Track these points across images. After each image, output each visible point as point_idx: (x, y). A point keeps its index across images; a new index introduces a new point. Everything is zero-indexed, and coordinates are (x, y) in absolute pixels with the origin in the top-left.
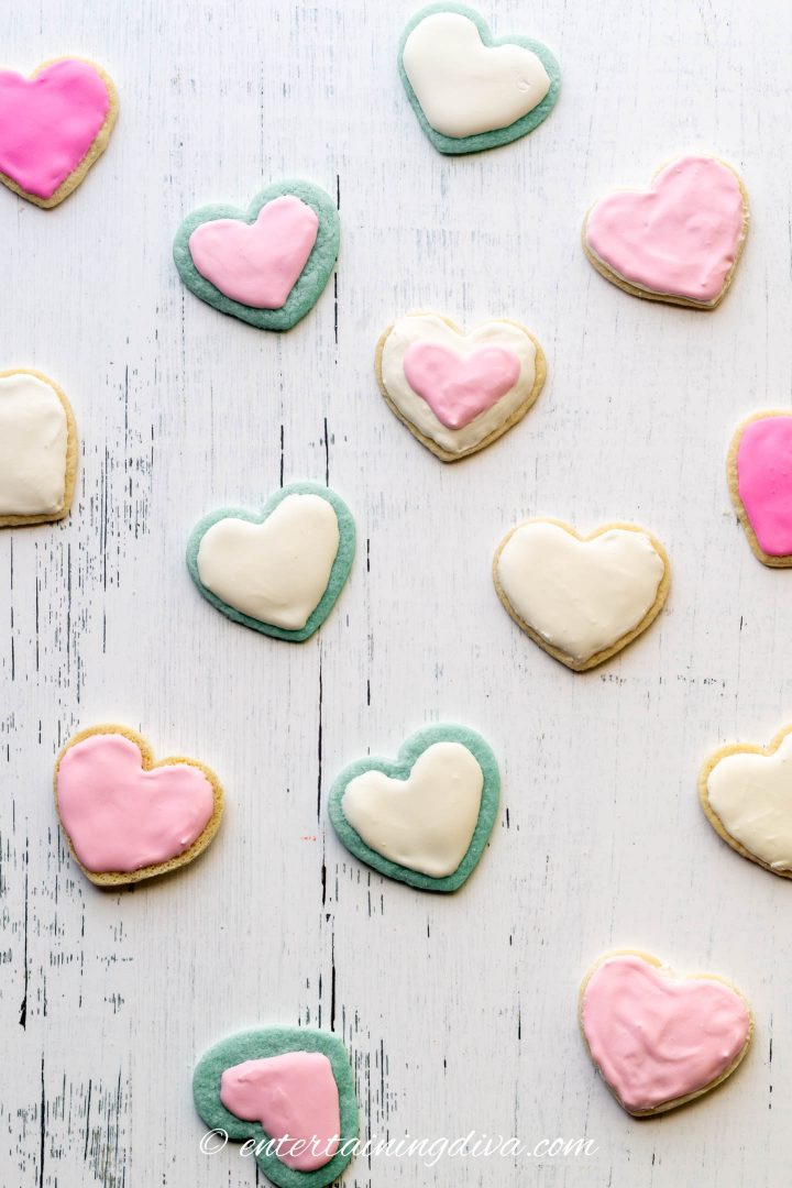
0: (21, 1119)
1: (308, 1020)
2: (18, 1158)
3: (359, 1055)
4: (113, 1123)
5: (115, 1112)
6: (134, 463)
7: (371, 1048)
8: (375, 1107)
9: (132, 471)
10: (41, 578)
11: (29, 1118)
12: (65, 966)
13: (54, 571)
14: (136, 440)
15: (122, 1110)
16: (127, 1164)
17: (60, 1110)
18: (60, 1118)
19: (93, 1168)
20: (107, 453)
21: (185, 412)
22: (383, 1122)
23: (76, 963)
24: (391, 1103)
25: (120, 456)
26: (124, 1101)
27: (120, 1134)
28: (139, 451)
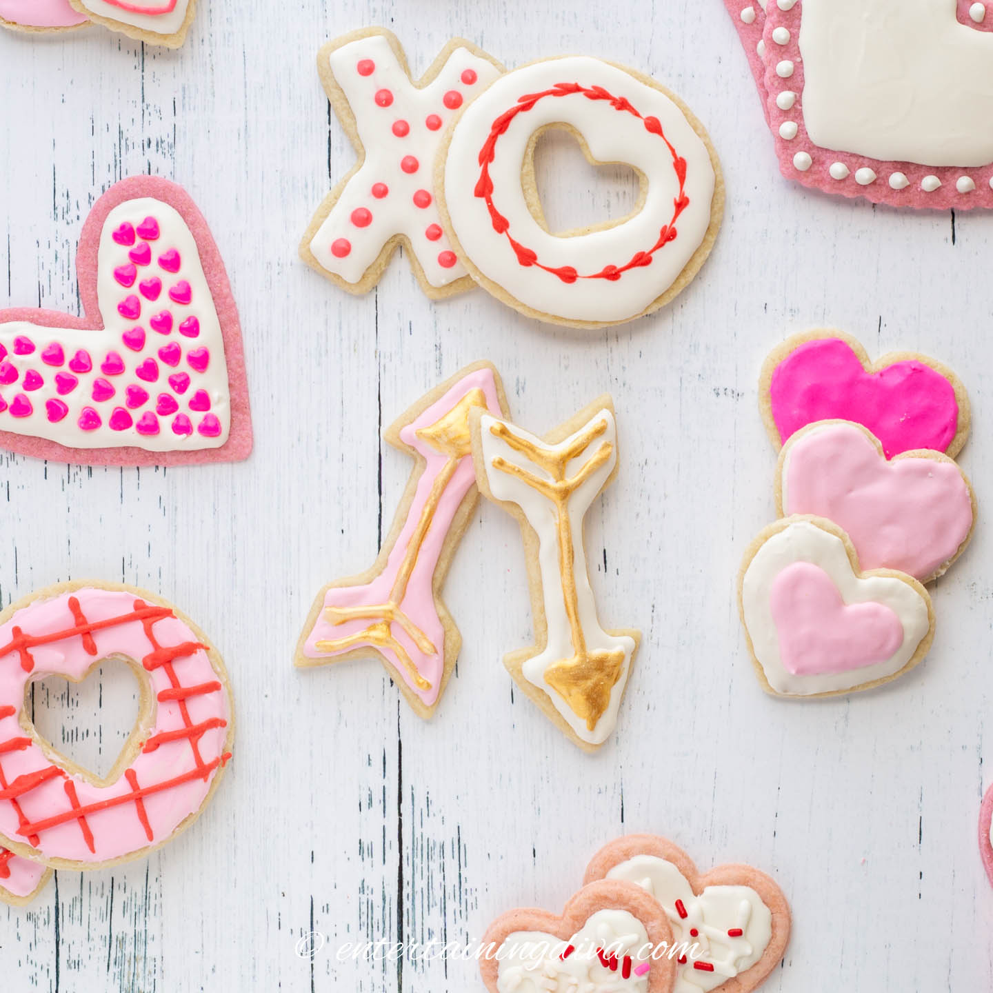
0: (31, 924)
1: (370, 804)
2: (28, 970)
3: (431, 844)
4: (140, 927)
5: (142, 914)
6: (153, 144)
7: (446, 835)
8: (452, 905)
9: (151, 153)
10: (45, 283)
11: (41, 923)
12: (79, 744)
13: (59, 274)
14: (155, 116)
15: (151, 912)
16: (157, 976)
17: (77, 913)
18: (77, 923)
19: (118, 981)
20: (120, 132)
21: (213, 82)
22: (461, 922)
23: (93, 740)
24: (471, 900)
25: (136, 135)
26: (152, 902)
27: (149, 941)
28: (159, 129)
